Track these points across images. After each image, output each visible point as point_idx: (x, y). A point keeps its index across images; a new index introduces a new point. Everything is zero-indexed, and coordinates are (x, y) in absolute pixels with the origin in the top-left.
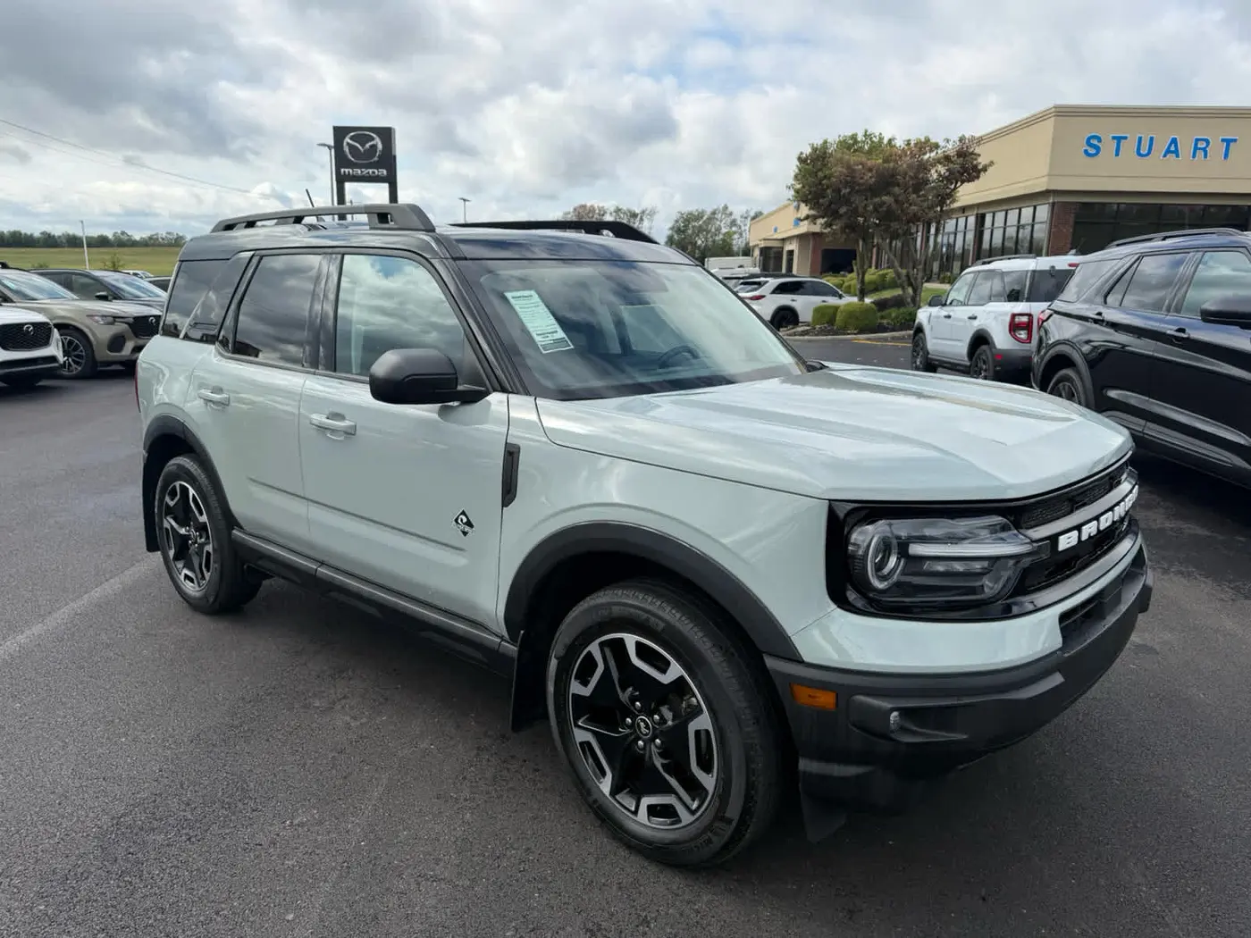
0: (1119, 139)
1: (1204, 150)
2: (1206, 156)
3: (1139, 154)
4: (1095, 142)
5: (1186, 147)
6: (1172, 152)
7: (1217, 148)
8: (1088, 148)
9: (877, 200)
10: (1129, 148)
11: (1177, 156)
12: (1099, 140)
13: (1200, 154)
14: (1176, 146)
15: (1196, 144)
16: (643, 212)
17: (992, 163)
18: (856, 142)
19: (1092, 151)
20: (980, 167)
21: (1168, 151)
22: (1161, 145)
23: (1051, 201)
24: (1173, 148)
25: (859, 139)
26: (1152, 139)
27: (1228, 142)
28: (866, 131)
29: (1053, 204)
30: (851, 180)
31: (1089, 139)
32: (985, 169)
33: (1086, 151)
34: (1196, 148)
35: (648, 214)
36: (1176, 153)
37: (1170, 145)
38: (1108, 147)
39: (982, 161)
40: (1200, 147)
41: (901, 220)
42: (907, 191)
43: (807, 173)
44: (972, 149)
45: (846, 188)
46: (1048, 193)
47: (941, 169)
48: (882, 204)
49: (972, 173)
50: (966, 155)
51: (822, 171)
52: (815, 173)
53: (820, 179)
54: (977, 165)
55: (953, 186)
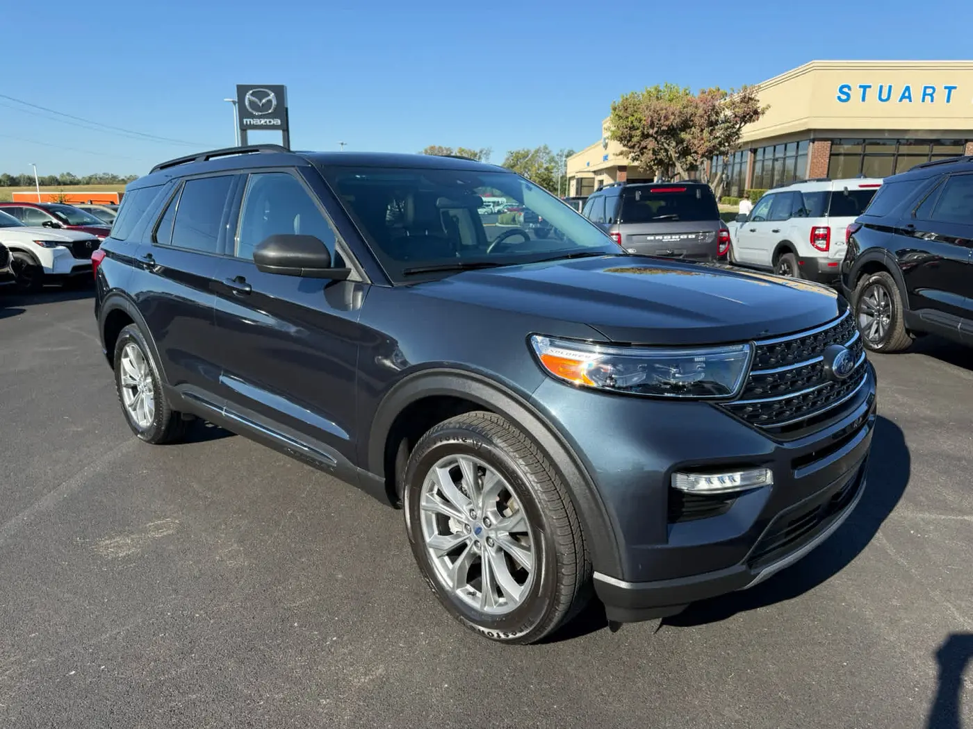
0: (865, 88)
1: (931, 95)
2: (932, 101)
3: (880, 99)
4: (846, 90)
6: (906, 97)
7: (941, 94)
8: (840, 95)
10: (872, 94)
11: (910, 101)
12: (849, 88)
13: (928, 98)
14: (909, 94)
15: (925, 91)
16: (481, 152)
17: (768, 107)
18: (659, 92)
19: (844, 97)
21: (903, 97)
22: (896, 94)
23: (812, 138)
24: (907, 94)
25: (661, 90)
26: (890, 87)
27: (950, 89)
28: (667, 84)
31: (841, 88)
32: (763, 112)
33: (839, 98)
34: (925, 94)
35: (485, 154)
36: (909, 98)
37: (904, 93)
38: (856, 93)
39: (761, 106)
40: (928, 93)
41: (698, 154)
42: (702, 131)
43: (620, 117)
44: (753, 96)
45: (653, 129)
46: (809, 131)
47: (728, 113)
48: (682, 141)
49: (752, 115)
50: (747, 100)
51: (633, 116)
52: (627, 118)
53: (632, 122)
54: (757, 109)
55: (738, 126)
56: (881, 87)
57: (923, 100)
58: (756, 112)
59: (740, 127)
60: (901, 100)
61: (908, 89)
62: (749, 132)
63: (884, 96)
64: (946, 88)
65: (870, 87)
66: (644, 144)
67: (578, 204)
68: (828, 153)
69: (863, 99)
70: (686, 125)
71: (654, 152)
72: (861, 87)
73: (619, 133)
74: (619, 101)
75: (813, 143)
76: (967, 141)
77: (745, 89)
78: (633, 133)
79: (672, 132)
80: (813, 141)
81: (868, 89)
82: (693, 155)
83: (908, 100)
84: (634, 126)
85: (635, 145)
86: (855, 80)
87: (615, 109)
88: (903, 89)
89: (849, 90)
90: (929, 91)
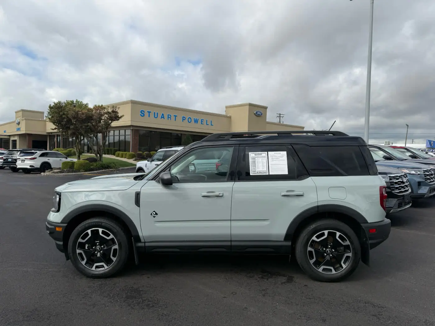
0: (149, 112)
1: (170, 117)
3: (155, 117)
5: (166, 117)
7: (173, 118)
8: (141, 114)
9: (86, 124)
10: (152, 115)
11: (164, 119)
13: (169, 118)
14: (164, 116)
17: (123, 116)
18: (73, 103)
19: (143, 115)
20: (120, 116)
21: (162, 117)
22: (160, 116)
23: (132, 129)
24: (163, 117)
25: (75, 102)
26: (157, 113)
27: (176, 116)
28: (77, 100)
29: (132, 130)
30: (76, 117)
31: (141, 111)
33: (141, 115)
34: (168, 117)
36: (164, 117)
38: (146, 114)
42: (97, 122)
44: (116, 110)
46: (131, 126)
47: (106, 116)
49: (117, 118)
50: (115, 112)
52: (59, 113)
54: (118, 116)
55: (110, 122)
56: (154, 113)
57: (168, 119)
60: (161, 118)
62: (114, 124)
63: (156, 116)
64: (174, 116)
66: (68, 126)
68: (139, 135)
69: (149, 117)
70: (89, 119)
72: (148, 112)
73: (54, 119)
76: (181, 134)
77: (113, 108)
81: (150, 113)
83: (163, 119)
84: (62, 117)
86: (146, 109)
87: (50, 108)
88: (162, 114)
89: (144, 112)
90: (169, 116)
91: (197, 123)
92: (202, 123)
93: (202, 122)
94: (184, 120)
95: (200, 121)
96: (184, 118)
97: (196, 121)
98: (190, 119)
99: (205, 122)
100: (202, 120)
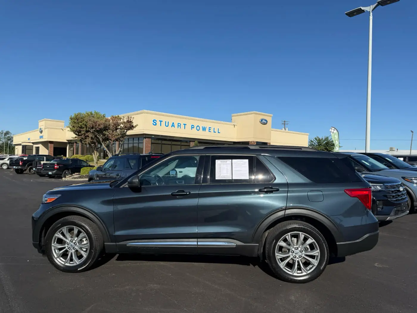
0: (161, 121)
1: (180, 126)
2: (180, 128)
4: (155, 121)
5: (176, 125)
6: (173, 126)
8: (153, 123)
10: (163, 123)
13: (179, 127)
15: (178, 125)
17: (137, 125)
18: (92, 114)
19: (155, 124)
20: (134, 126)
21: (172, 126)
22: (170, 124)
24: (173, 125)
26: (168, 122)
27: (185, 125)
28: (95, 111)
30: (94, 126)
32: (136, 126)
33: (153, 124)
34: (178, 126)
36: (174, 126)
37: (172, 125)
38: (158, 123)
39: (134, 124)
41: (111, 140)
42: (113, 132)
43: (75, 123)
44: (131, 120)
45: (93, 129)
46: (144, 134)
47: (122, 125)
48: (104, 135)
49: (132, 127)
50: (130, 122)
51: (81, 123)
52: (79, 123)
53: (81, 125)
54: (133, 125)
55: (126, 131)
56: (166, 122)
57: (178, 128)
58: (133, 126)
59: (127, 131)
60: (172, 127)
61: (173, 123)
62: (129, 133)
63: (167, 125)
64: (184, 124)
65: (162, 121)
66: (87, 134)
67: (44, 158)
68: (151, 143)
69: (161, 125)
70: (106, 128)
71: (92, 138)
72: (159, 121)
73: (74, 129)
74: (73, 116)
75: (145, 139)
76: (190, 141)
77: (128, 118)
78: (81, 130)
79: (100, 131)
80: (145, 138)
82: (109, 141)
83: (173, 127)
84: (82, 127)
85: (82, 135)
86: (158, 118)
87: (71, 119)
88: (172, 123)
89: (156, 121)
90: (179, 125)
91: (205, 130)
92: (210, 131)
93: (209, 129)
94: (193, 128)
95: (207, 129)
96: (193, 127)
97: (204, 129)
98: (198, 127)
99: (212, 130)
100: (209, 128)
